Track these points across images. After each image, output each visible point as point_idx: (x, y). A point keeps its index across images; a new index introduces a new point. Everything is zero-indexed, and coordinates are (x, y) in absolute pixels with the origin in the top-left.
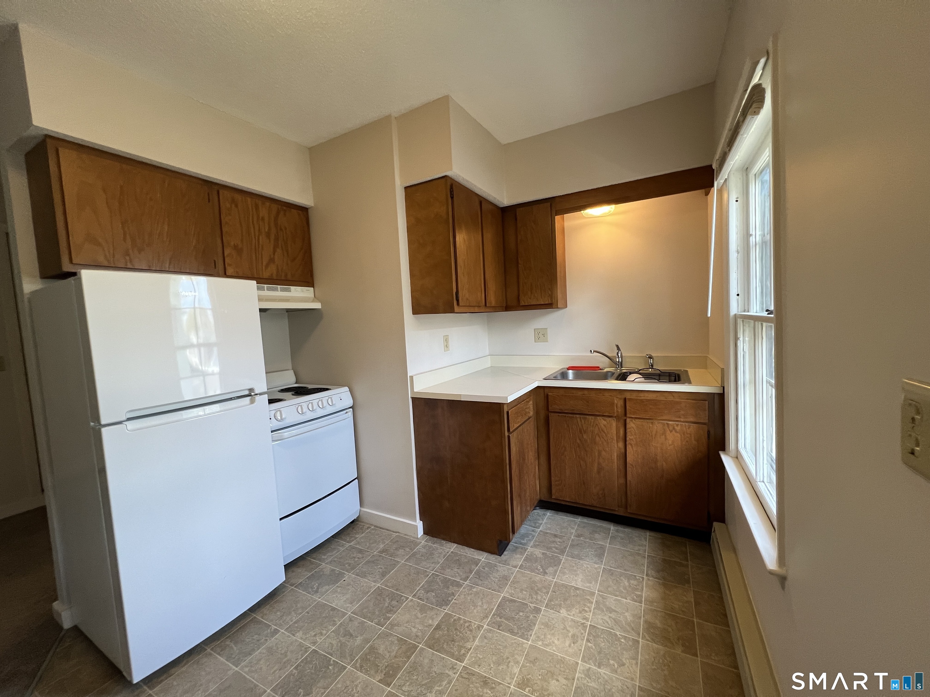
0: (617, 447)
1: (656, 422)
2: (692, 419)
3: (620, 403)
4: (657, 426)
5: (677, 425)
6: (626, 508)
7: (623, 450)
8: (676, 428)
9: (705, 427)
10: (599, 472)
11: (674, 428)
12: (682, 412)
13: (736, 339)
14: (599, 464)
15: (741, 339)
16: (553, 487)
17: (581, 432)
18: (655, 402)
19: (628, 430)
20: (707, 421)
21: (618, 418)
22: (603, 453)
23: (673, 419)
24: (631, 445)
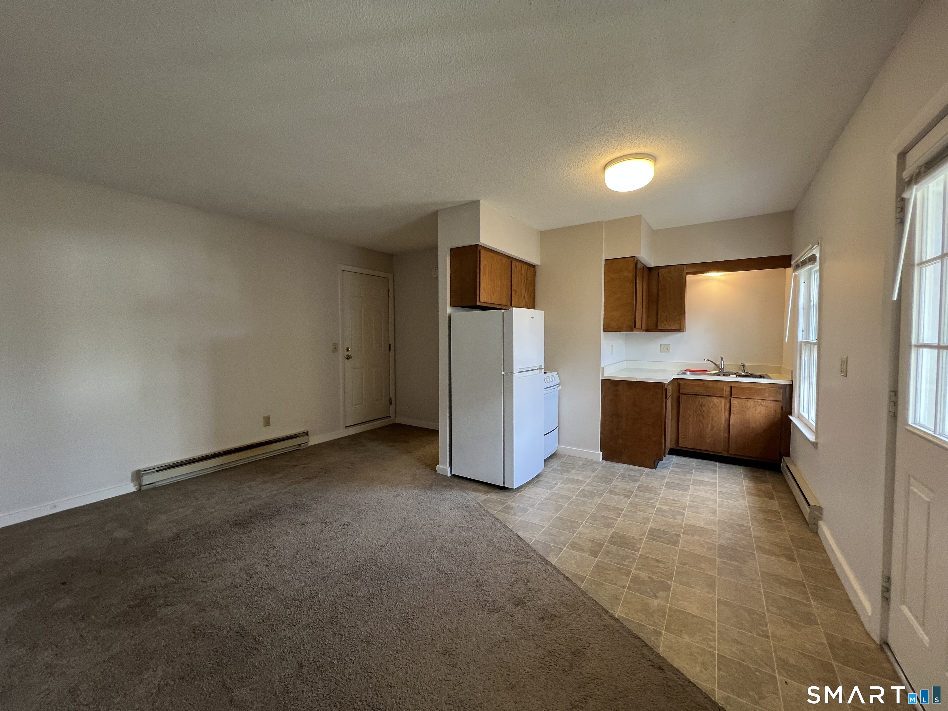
0: (724, 415)
1: (750, 400)
2: (772, 399)
3: (728, 389)
4: (751, 403)
5: (763, 402)
6: (728, 451)
7: (728, 417)
8: (763, 403)
9: (781, 404)
10: (711, 430)
11: (761, 404)
12: (767, 395)
13: (801, 354)
14: (712, 425)
15: (804, 354)
16: (679, 440)
17: (701, 406)
18: (750, 389)
19: (732, 405)
20: (781, 400)
21: (726, 398)
22: (715, 418)
23: (761, 398)
24: (734, 413)
